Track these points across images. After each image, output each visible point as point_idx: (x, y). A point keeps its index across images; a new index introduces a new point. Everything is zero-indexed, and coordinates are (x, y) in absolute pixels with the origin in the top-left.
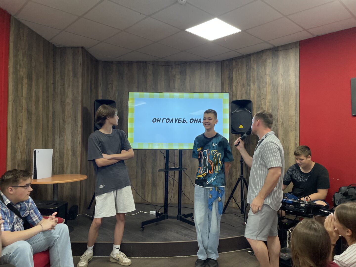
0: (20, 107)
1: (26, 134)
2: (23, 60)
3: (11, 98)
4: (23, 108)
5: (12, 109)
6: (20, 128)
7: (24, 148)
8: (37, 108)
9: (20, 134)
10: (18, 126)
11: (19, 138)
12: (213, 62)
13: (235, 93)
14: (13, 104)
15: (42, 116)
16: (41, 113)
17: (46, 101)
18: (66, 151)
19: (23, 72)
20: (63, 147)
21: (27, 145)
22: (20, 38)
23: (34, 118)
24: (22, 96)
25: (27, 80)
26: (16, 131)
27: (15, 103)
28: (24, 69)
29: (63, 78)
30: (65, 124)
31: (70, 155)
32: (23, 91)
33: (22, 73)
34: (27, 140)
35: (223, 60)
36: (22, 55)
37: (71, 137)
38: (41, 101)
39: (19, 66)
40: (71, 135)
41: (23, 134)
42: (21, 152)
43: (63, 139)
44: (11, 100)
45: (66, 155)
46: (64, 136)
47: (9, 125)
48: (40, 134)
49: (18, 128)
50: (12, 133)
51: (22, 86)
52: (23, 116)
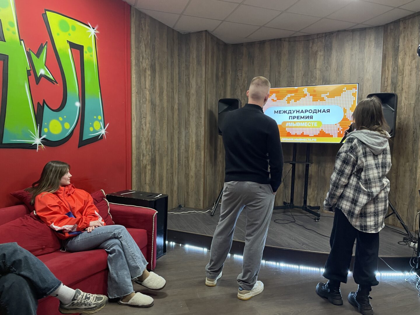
0: (144, 98)
1: (150, 125)
2: (145, 51)
3: (134, 90)
4: (146, 100)
5: (136, 101)
6: (144, 119)
7: (149, 139)
8: (161, 100)
9: (144, 126)
10: (142, 117)
11: (143, 129)
12: (371, 28)
13: (401, 68)
14: (136, 96)
15: (167, 108)
16: (165, 105)
17: (171, 92)
18: (190, 144)
19: (146, 64)
20: (188, 140)
21: (151, 136)
22: (142, 29)
23: (158, 110)
24: (145, 88)
25: (150, 71)
26: (141, 122)
27: (138, 94)
28: (147, 61)
29: (187, 68)
30: (190, 116)
31: (195, 148)
32: (147, 82)
33: (144, 65)
34: (151, 131)
35: (387, 24)
36: (144, 46)
37: (195, 129)
38: (165, 93)
39: (141, 58)
40: (195, 128)
41: (148, 125)
42: (146, 143)
43: (188, 131)
44: (134, 91)
45: (191, 148)
46: (189, 128)
47: (133, 116)
48: (165, 126)
49: (142, 119)
50: (136, 123)
51: (145, 77)
52: (147, 108)
